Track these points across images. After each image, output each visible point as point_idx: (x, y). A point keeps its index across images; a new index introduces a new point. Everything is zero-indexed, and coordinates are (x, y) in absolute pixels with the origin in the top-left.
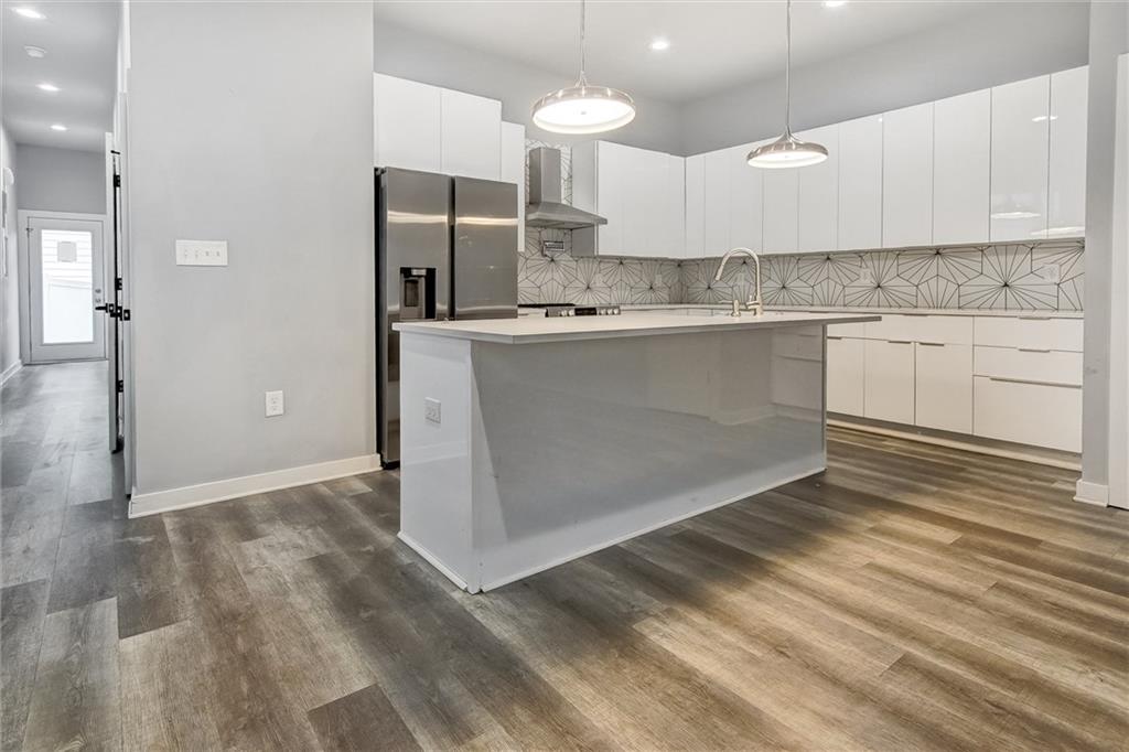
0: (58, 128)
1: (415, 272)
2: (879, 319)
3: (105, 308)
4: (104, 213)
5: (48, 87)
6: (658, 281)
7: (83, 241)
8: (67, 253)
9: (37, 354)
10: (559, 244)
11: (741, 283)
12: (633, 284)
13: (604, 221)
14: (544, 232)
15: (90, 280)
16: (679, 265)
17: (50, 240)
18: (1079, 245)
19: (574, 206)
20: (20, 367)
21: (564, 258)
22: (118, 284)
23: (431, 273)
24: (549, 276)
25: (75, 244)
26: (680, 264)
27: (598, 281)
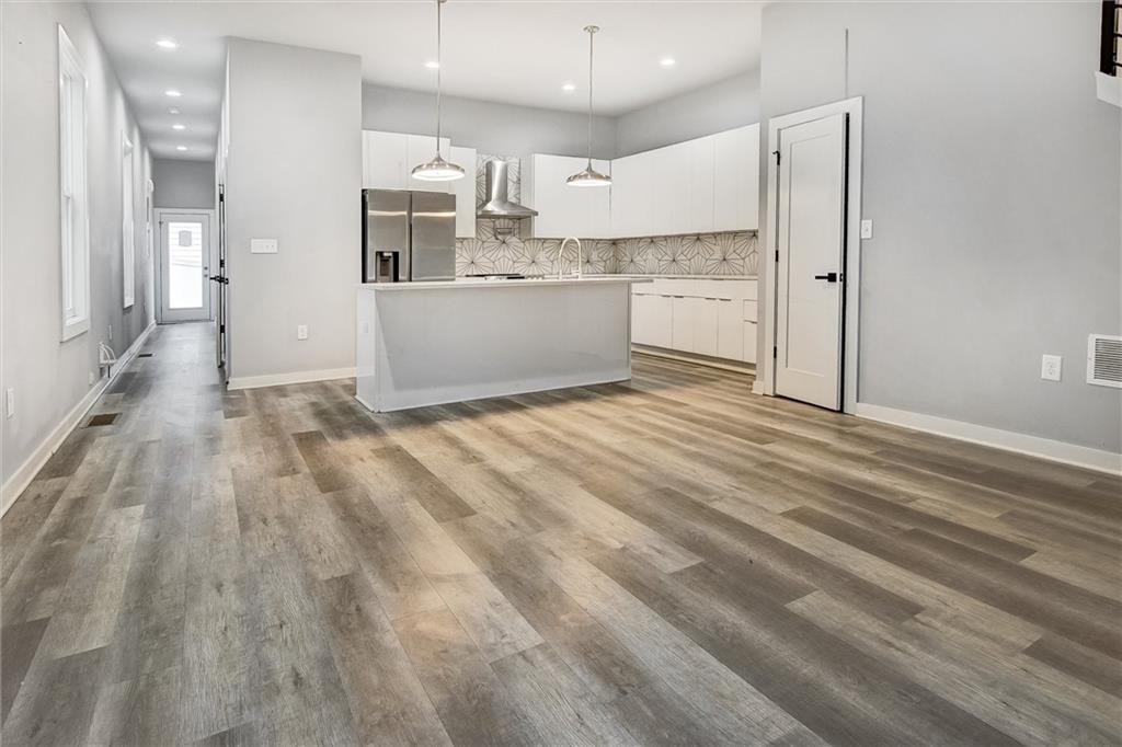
0: (182, 148)
1: (385, 254)
2: (652, 281)
3: (214, 279)
4: (213, 208)
5: (179, 127)
6: (594, 257)
7: (195, 229)
8: (185, 239)
9: (167, 316)
10: (510, 232)
11: (650, 257)
12: (572, 258)
13: (536, 214)
14: (497, 222)
15: (200, 259)
16: (614, 244)
17: (175, 229)
18: (754, 234)
19: (522, 204)
20: (155, 326)
21: (513, 240)
22: (222, 263)
23: (396, 255)
24: (501, 253)
25: (190, 233)
26: (614, 242)
27: (541, 256)
